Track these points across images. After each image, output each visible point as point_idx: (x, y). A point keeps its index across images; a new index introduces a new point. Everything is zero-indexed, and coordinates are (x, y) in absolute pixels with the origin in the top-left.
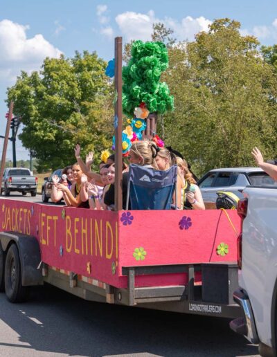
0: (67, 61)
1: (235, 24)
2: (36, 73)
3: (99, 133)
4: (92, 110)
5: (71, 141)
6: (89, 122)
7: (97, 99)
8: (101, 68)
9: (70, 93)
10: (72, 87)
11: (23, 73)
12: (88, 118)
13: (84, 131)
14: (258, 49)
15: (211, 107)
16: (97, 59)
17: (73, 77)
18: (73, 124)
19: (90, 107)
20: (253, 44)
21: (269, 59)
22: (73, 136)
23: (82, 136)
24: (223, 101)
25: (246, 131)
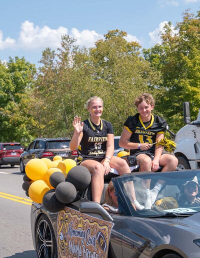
3: (29, 116)
4: (23, 99)
5: (8, 122)
6: (21, 108)
7: (26, 91)
8: (28, 68)
9: (7, 87)
10: (8, 83)
12: (20, 105)
13: (18, 114)
14: (140, 50)
16: (25, 62)
17: (8, 76)
18: (10, 110)
19: (21, 97)
20: (136, 48)
21: (148, 58)
22: (10, 119)
23: (16, 118)
24: (116, 89)
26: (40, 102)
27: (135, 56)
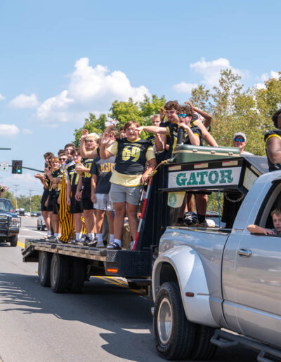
0: (135, 104)
2: (104, 116)
11: (91, 115)
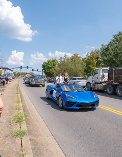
1: (78, 54)
2: (46, 62)
3: (56, 71)
5: (52, 73)
9: (52, 65)
14: (81, 58)
15: (73, 67)
16: (56, 60)
17: (52, 62)
18: (52, 70)
19: (55, 67)
25: (79, 71)
26: (59, 69)
27: (80, 59)
